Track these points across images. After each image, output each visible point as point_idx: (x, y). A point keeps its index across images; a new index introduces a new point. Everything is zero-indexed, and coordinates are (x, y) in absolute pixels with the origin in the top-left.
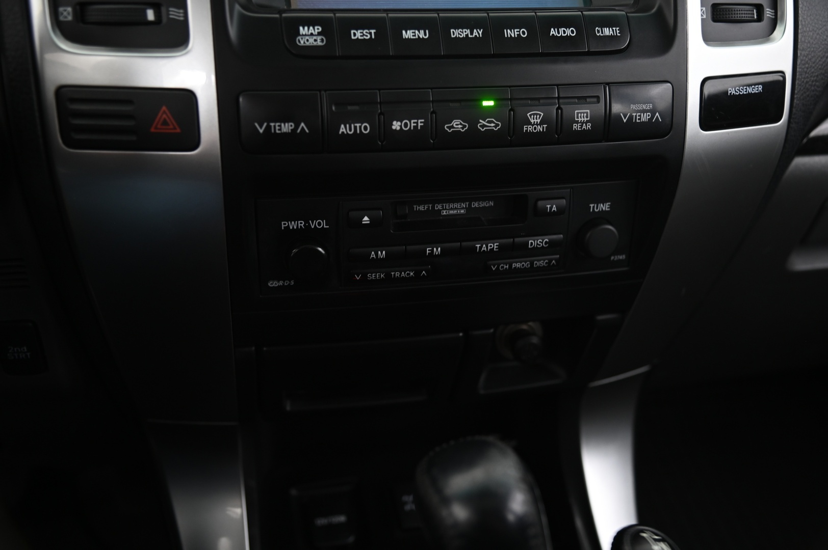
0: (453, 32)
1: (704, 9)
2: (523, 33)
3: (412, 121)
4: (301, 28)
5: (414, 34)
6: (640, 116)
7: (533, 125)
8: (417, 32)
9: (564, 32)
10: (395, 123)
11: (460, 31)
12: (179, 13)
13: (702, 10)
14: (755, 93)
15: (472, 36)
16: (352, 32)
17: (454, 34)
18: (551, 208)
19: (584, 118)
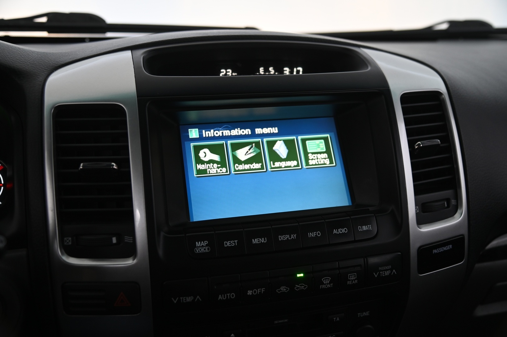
0: (280, 237)
1: (417, 207)
2: (318, 234)
3: (258, 290)
4: (197, 243)
5: (259, 241)
6: (384, 273)
7: (325, 285)
8: (260, 239)
9: (341, 231)
10: (249, 291)
11: (284, 236)
12: (130, 239)
14: (448, 250)
15: (290, 239)
16: (225, 242)
17: (280, 239)
18: (336, 319)
19: (353, 278)
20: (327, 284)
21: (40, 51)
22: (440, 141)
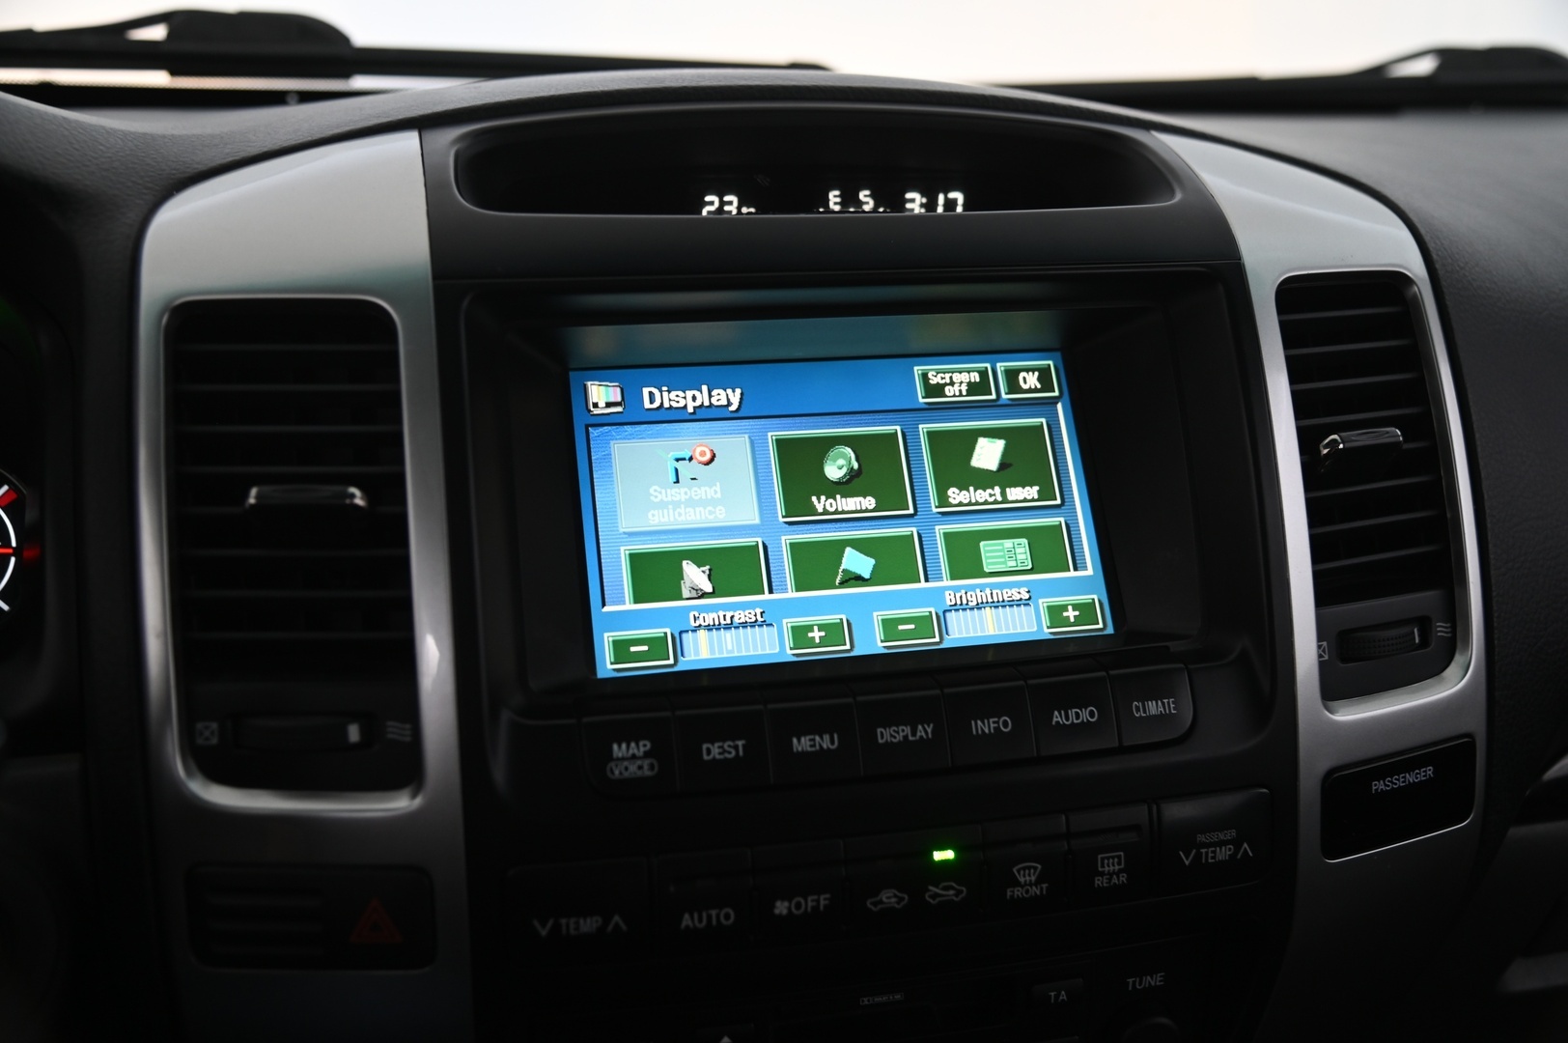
0: (882, 733)
1: (1325, 643)
2: (1004, 724)
3: (810, 899)
4: (615, 747)
5: (812, 743)
6: (1214, 852)
7: (1022, 887)
8: (817, 738)
9: (1078, 717)
10: (778, 904)
11: (894, 731)
12: (404, 729)
13: (1319, 647)
14: (1421, 781)
15: (914, 738)
16: (705, 746)
17: (882, 737)
18: (1057, 997)
19: (1113, 865)
20: (1031, 885)
21: (132, 129)
22: (1402, 434)
